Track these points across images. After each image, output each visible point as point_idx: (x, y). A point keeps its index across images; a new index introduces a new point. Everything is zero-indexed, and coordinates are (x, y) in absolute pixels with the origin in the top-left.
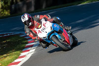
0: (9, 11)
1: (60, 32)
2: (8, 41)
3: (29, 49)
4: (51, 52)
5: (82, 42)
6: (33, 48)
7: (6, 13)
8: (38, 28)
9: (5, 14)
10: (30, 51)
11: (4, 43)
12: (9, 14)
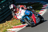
1: (30, 16)
2: (33, 5)
3: (44, 9)
6: (45, 9)
10: (44, 11)
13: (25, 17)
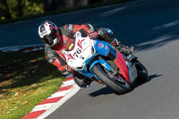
0: (42, 5)
1: (109, 58)
2: (39, 59)
4: (94, 94)
5: (155, 76)
7: (38, 9)
8: (68, 50)
9: (35, 11)
11: (33, 64)
12: (42, 11)
13: (96, 62)
